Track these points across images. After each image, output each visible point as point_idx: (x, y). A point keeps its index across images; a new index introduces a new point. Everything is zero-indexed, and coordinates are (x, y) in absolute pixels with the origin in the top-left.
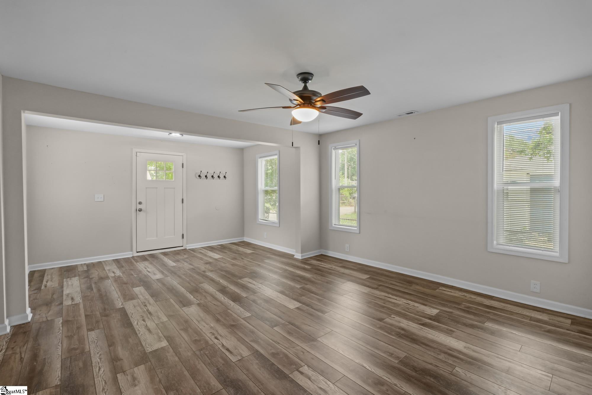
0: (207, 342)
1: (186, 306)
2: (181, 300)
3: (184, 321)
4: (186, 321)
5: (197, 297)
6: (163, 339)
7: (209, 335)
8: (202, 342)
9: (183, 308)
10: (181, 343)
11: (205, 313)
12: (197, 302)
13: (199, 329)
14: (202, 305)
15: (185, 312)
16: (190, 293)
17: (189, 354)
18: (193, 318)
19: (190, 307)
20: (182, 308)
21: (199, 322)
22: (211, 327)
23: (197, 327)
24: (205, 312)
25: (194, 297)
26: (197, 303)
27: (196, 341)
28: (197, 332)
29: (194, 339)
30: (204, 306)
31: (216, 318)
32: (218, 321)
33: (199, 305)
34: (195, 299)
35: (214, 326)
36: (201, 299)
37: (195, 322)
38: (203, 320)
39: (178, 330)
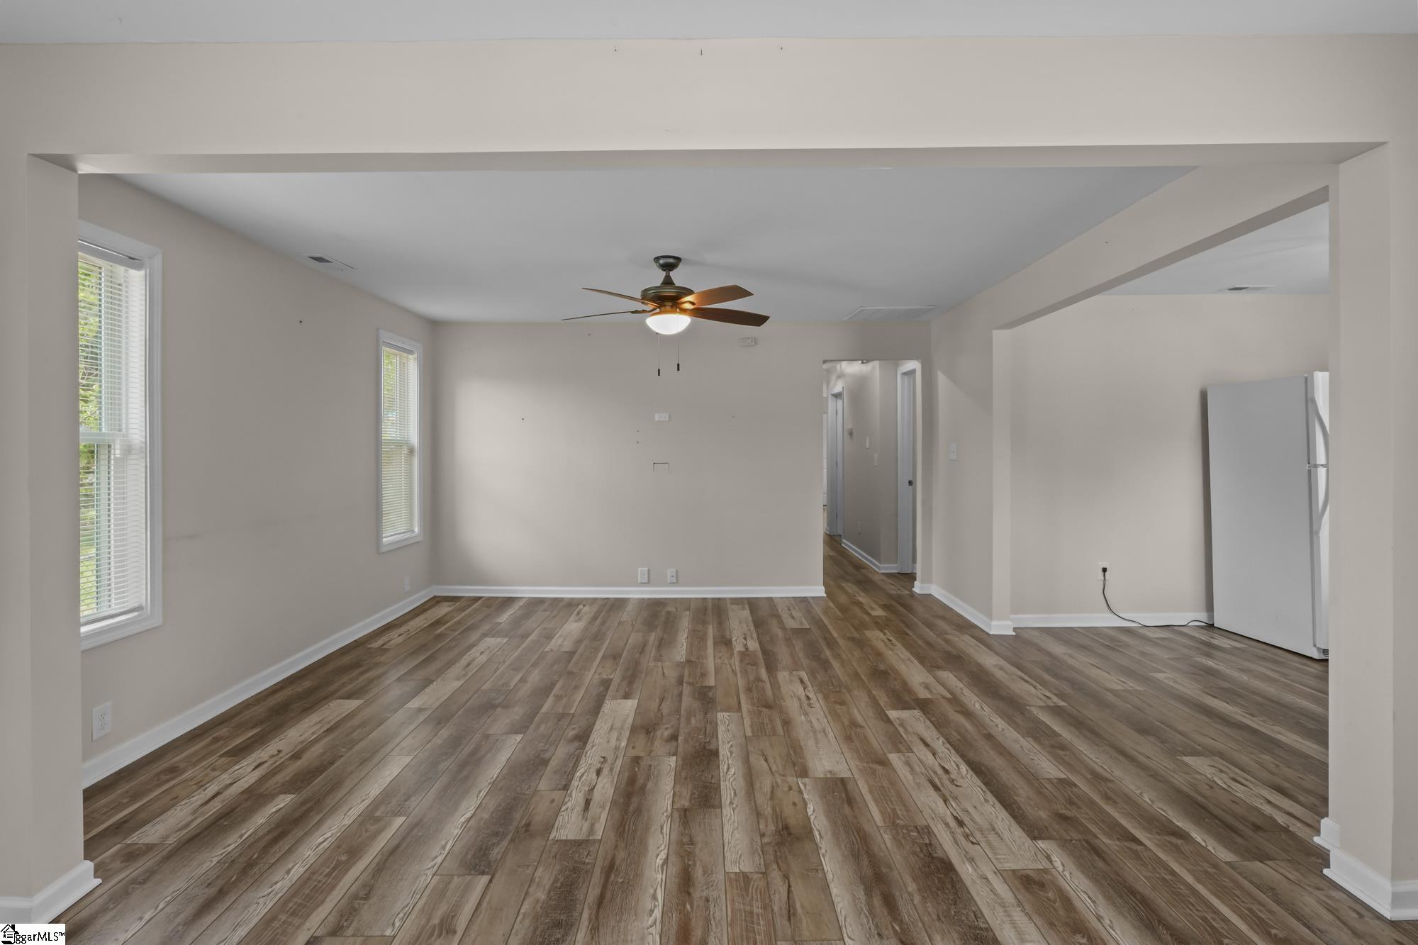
0: (826, 698)
1: (837, 778)
2: (847, 810)
3: (853, 742)
4: (848, 739)
5: (795, 804)
6: (895, 721)
7: (817, 705)
8: (833, 699)
9: (846, 774)
10: (866, 707)
11: (802, 744)
12: (805, 785)
13: (829, 718)
14: (796, 769)
15: (846, 762)
16: (808, 831)
17: (856, 692)
18: (833, 741)
19: (830, 772)
20: (850, 775)
21: (824, 731)
22: (806, 714)
23: (832, 723)
24: (800, 746)
25: (806, 805)
26: (806, 780)
27: (842, 703)
28: (835, 716)
29: (843, 707)
30: (794, 764)
31: (785, 728)
32: (787, 723)
33: (804, 773)
34: (806, 796)
35: (801, 715)
36: (790, 788)
37: (831, 733)
38: (815, 732)
39: (867, 727)
